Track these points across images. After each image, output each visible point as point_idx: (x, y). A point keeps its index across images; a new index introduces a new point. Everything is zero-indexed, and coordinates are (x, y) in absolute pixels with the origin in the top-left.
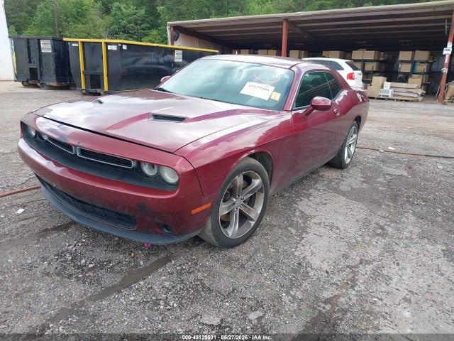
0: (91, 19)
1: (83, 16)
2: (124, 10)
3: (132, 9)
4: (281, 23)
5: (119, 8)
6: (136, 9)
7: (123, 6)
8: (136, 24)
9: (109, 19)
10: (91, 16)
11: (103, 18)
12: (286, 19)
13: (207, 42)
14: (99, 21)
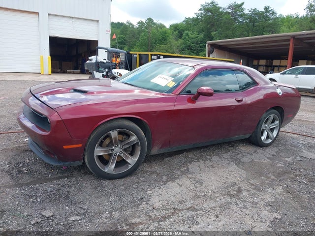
0: (170, 41)
1: (166, 40)
2: (190, 35)
3: (195, 34)
4: (289, 40)
5: (187, 34)
6: (198, 34)
7: (190, 33)
8: (197, 44)
9: (181, 41)
10: (170, 40)
11: (177, 41)
12: (293, 37)
13: (235, 54)
14: (175, 43)
